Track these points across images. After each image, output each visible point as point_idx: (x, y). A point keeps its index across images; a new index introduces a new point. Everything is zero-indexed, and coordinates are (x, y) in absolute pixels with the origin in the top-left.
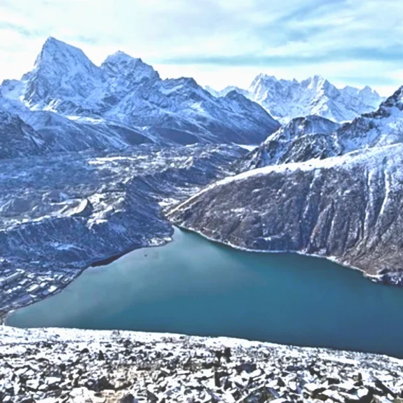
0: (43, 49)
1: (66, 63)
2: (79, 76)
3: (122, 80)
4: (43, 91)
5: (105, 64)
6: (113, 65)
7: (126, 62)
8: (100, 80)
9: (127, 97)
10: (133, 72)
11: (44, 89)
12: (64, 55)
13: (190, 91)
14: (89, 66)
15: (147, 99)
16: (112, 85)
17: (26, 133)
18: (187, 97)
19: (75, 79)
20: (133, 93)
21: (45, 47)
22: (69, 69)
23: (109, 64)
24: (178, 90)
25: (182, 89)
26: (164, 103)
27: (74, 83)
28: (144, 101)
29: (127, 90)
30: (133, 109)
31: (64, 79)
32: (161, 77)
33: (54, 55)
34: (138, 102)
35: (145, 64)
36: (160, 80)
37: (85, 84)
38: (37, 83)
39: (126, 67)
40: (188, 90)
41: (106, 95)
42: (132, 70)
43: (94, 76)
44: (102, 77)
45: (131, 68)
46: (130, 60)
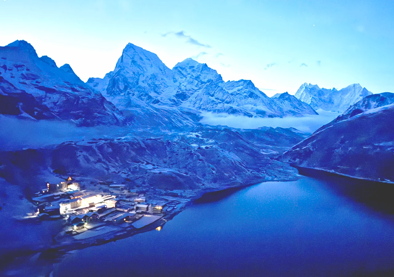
0: (123, 52)
1: (143, 66)
2: (154, 77)
3: (191, 80)
4: (123, 86)
5: (176, 68)
6: (183, 69)
7: (193, 67)
8: (172, 81)
9: (196, 94)
10: (200, 75)
11: (124, 84)
12: (141, 59)
13: (249, 91)
14: (163, 68)
15: (212, 96)
16: (183, 84)
17: (108, 109)
18: (246, 96)
19: (151, 78)
20: (200, 91)
21: (125, 51)
22: (145, 71)
23: (179, 68)
24: (238, 90)
25: (242, 89)
26: (228, 100)
27: (150, 82)
28: (210, 97)
29: (196, 88)
30: (201, 104)
31: (142, 78)
32: (223, 79)
33: (133, 58)
34: (205, 98)
35: (210, 68)
36: (223, 82)
37: (160, 83)
38: (118, 79)
39: (193, 71)
40: (247, 90)
41: (178, 92)
42: (199, 74)
43: (167, 77)
44: (174, 78)
45: (198, 72)
46: (197, 65)
